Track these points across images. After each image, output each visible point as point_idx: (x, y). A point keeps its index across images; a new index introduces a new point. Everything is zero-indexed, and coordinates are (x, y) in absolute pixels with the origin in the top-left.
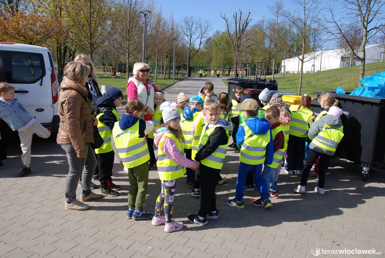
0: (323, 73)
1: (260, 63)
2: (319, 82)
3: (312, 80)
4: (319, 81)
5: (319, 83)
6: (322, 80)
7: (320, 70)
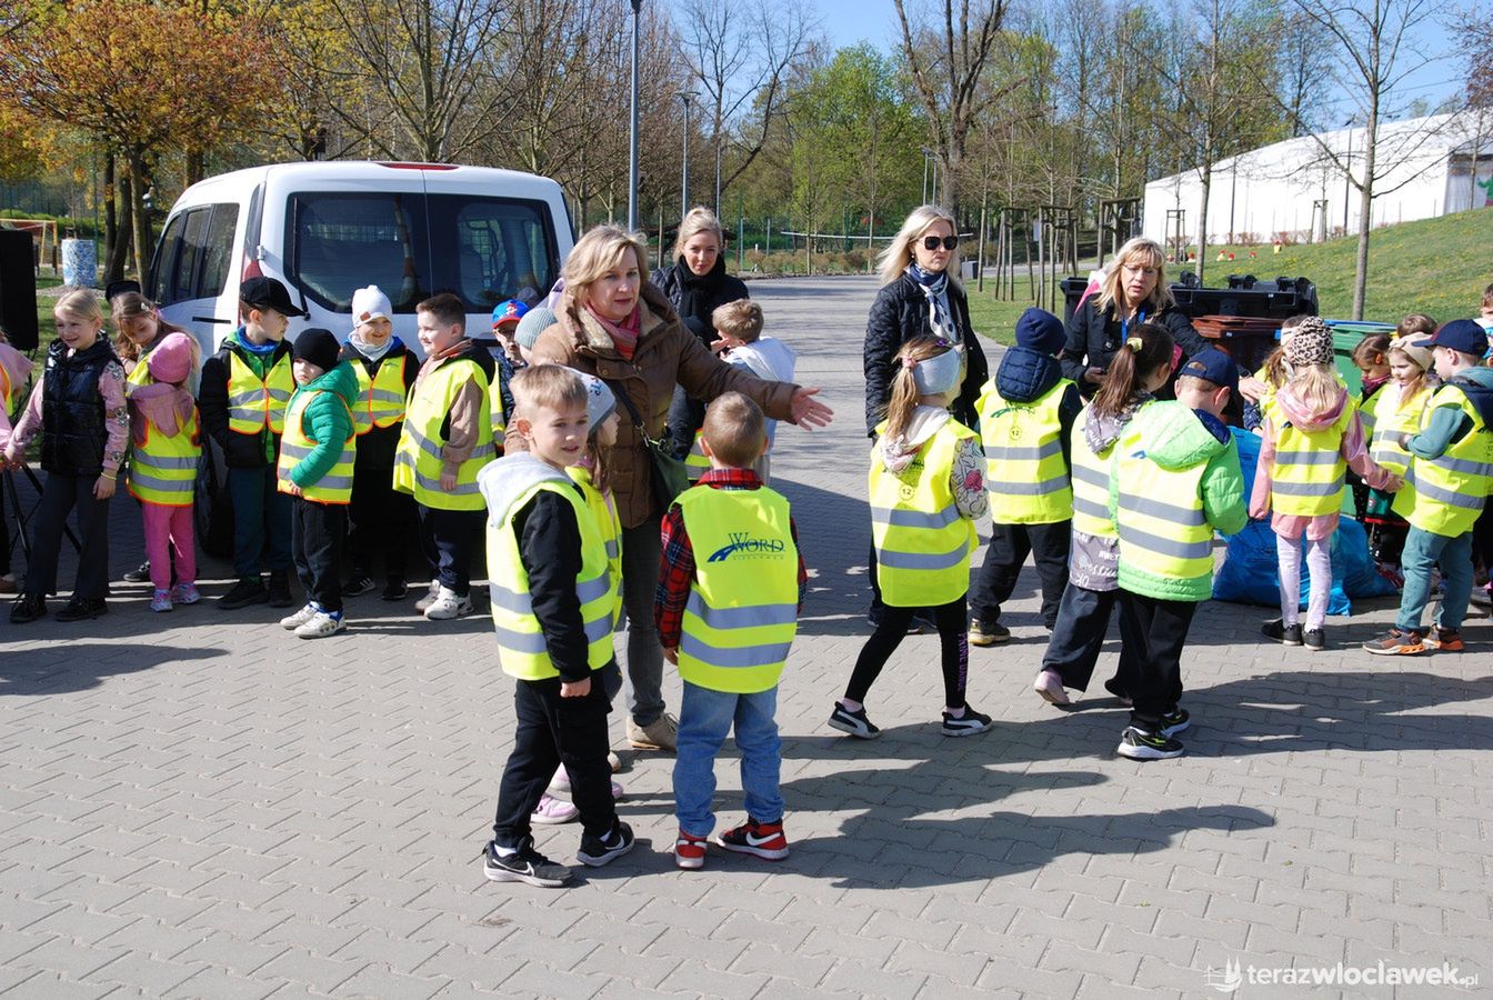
0: (1388, 241)
1: (1115, 206)
2: (1385, 282)
3: (1345, 273)
4: (1381, 278)
5: (1388, 287)
6: (1395, 272)
7: (1342, 224)
